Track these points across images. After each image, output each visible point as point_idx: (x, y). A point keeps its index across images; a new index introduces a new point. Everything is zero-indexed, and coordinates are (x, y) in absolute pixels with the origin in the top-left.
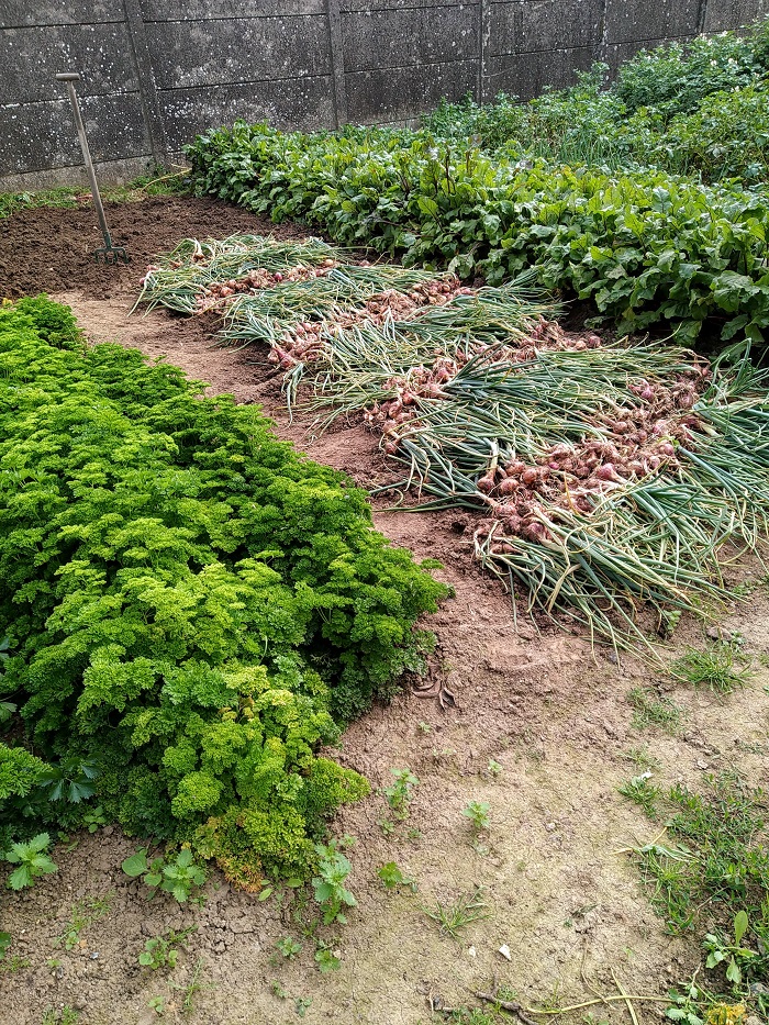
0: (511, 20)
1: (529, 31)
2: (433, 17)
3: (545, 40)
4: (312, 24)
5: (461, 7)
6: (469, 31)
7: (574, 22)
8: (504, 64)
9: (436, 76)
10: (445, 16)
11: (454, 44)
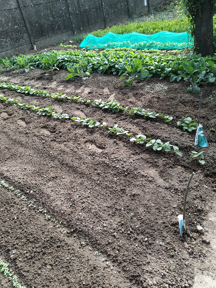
0: (76, 3)
1: (82, 5)
2: (53, 5)
3: (87, 8)
4: (15, 11)
5: (61, 1)
6: (64, 8)
8: (77, 16)
9: (58, 22)
10: (56, 4)
11: (61, 12)
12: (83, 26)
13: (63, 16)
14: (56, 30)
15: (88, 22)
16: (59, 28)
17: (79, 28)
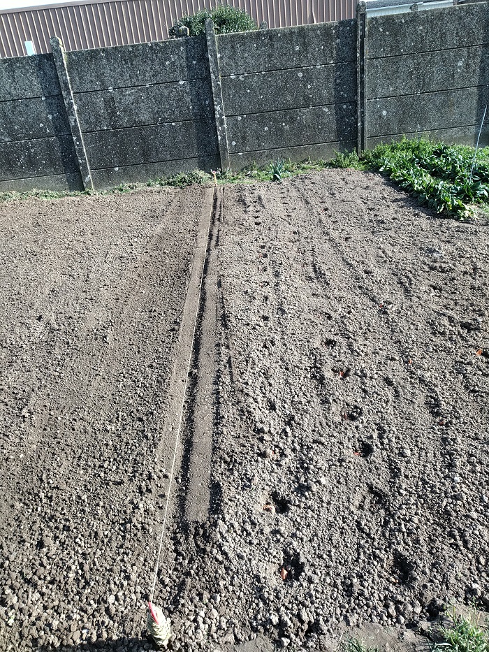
0: (102, 105)
1: (125, 111)
2: (15, 107)
3: (145, 116)
5: (43, 99)
6: (55, 115)
7: (177, 101)
8: (100, 137)
9: (28, 149)
10: (27, 106)
11: (41, 125)
12: (123, 164)
13: (49, 135)
14: (21, 166)
15: (145, 154)
16: (32, 163)
17: (108, 168)
